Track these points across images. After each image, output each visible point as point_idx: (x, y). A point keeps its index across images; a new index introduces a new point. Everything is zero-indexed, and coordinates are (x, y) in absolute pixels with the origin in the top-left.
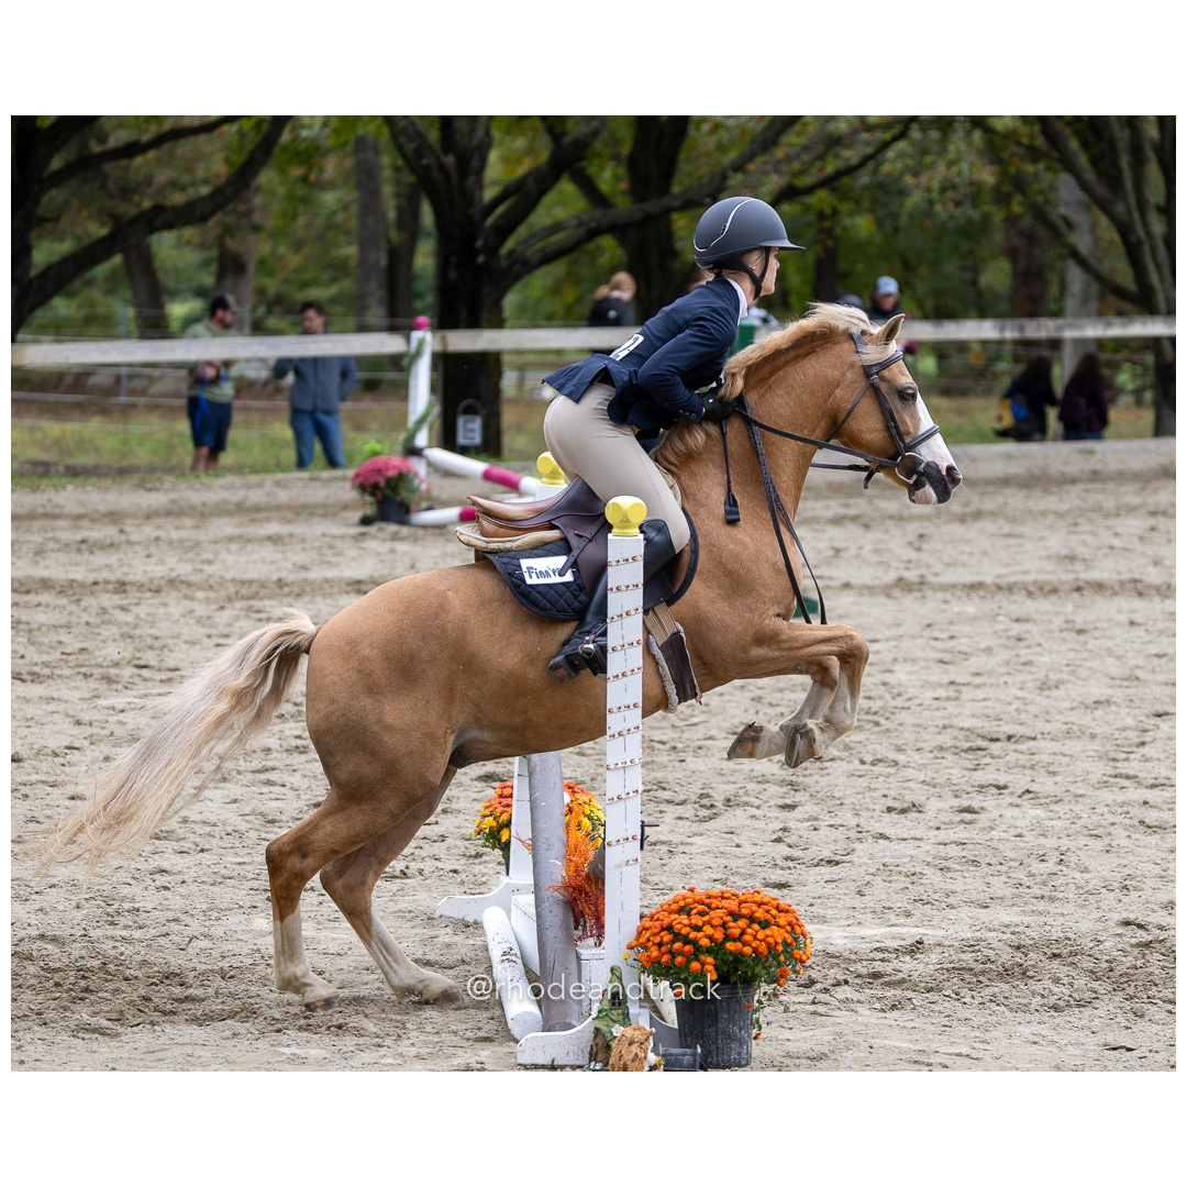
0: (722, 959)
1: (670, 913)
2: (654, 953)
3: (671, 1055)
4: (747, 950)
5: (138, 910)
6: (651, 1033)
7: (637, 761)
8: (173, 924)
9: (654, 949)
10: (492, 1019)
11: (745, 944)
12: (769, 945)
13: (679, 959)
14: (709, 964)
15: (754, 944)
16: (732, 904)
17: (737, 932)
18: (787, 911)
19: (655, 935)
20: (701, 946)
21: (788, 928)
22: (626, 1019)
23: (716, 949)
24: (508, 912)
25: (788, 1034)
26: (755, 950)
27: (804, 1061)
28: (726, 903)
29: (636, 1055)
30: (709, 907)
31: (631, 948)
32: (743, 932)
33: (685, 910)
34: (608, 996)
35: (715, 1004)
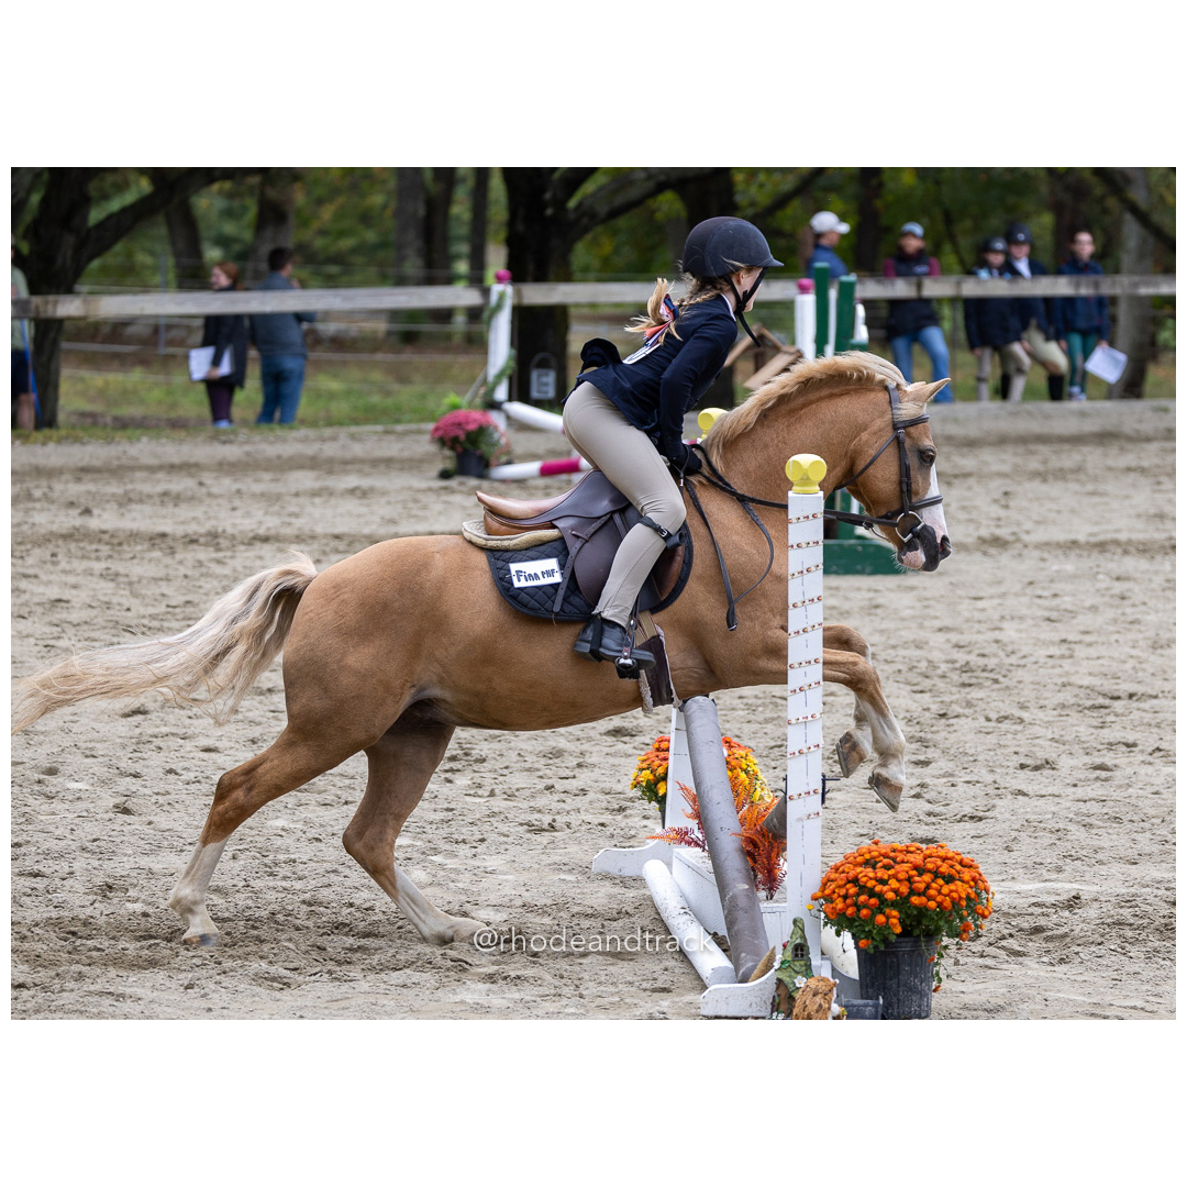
0: (906, 913)
1: (860, 865)
2: (839, 904)
3: (853, 1006)
4: (932, 904)
5: (294, 861)
6: (835, 984)
7: (818, 715)
8: (332, 875)
9: (839, 900)
10: (666, 970)
11: (930, 898)
12: (953, 899)
13: (864, 912)
14: (894, 917)
15: (939, 899)
16: (917, 859)
17: (922, 886)
18: (971, 866)
19: (840, 887)
20: (886, 900)
21: (972, 883)
22: (808, 971)
23: (902, 903)
24: (669, 865)
25: (961, 987)
26: (940, 905)
27: (980, 1013)
28: (911, 857)
29: (820, 1006)
30: (895, 862)
31: (815, 898)
32: (928, 887)
33: (870, 863)
34: (790, 948)
35: (897, 957)
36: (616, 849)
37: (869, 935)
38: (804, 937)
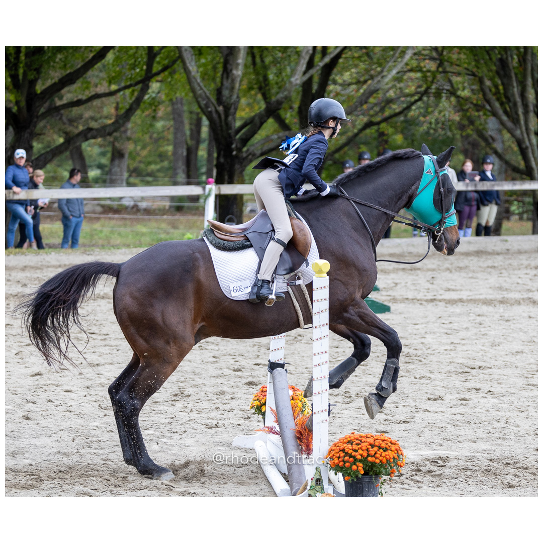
0: (366, 465)
1: (345, 443)
2: (336, 461)
4: (378, 461)
5: (100, 441)
6: (334, 496)
7: (327, 376)
9: (337, 459)
11: (376, 458)
12: (387, 459)
13: (347, 464)
14: (361, 466)
15: (381, 458)
16: (371, 440)
17: (373, 453)
18: (395, 444)
19: (337, 453)
20: (357, 459)
21: (396, 452)
22: (323, 491)
23: (364, 460)
24: (266, 443)
26: (381, 461)
28: (368, 440)
30: (361, 441)
31: (326, 458)
32: (376, 453)
33: (351, 442)
34: (314, 480)
35: (362, 484)
36: (244, 436)
37: (349, 475)
38: (320, 475)
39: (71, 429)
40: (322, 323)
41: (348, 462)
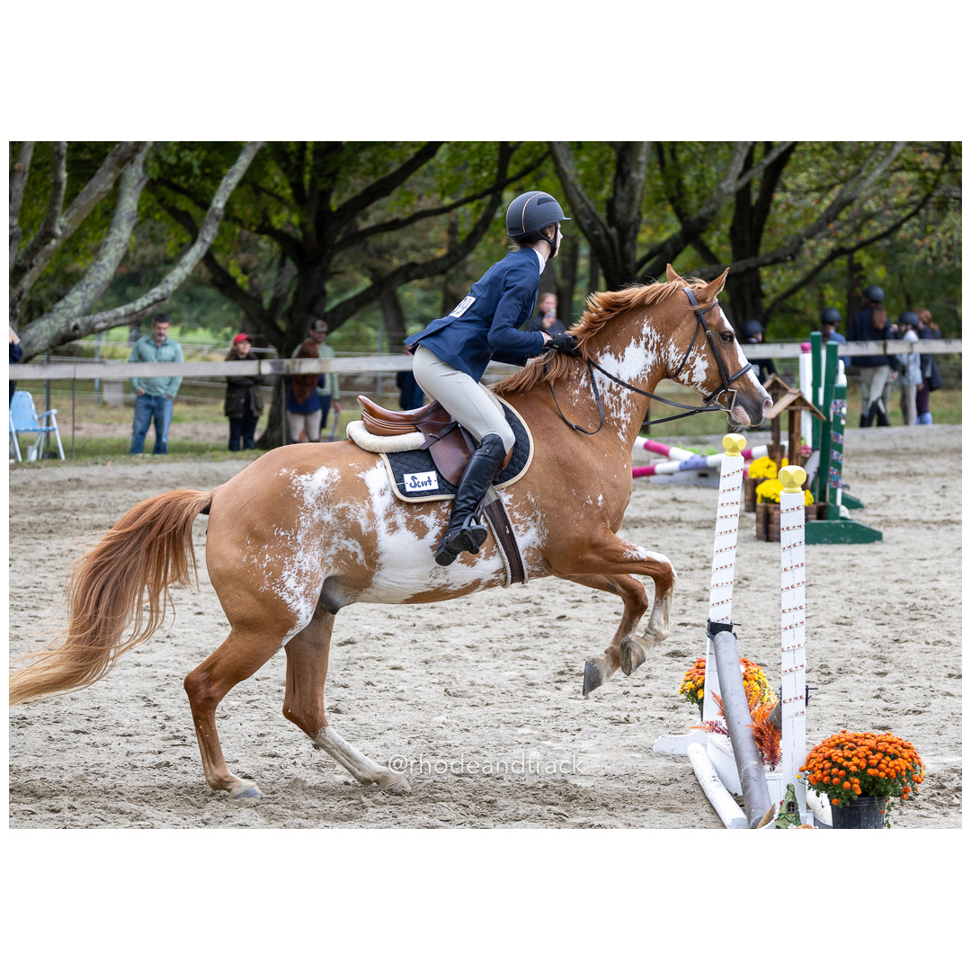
0: (865, 780)
1: (829, 748)
2: (819, 775)
4: (882, 774)
5: (450, 746)
7: (802, 645)
8: (475, 755)
9: (819, 772)
10: (702, 819)
11: (881, 770)
12: (897, 771)
13: (836, 780)
14: (856, 783)
15: (887, 770)
16: (872, 743)
17: (875, 762)
18: (909, 748)
19: (819, 762)
20: (851, 771)
21: (910, 760)
22: (798, 821)
23: (861, 773)
24: (705, 746)
26: (887, 774)
28: (867, 742)
30: (856, 743)
31: (802, 771)
32: (879, 763)
33: (840, 746)
34: (785, 804)
35: (858, 810)
36: (670, 736)
37: (839, 796)
38: (794, 797)
39: (404, 727)
40: (795, 563)
41: (837, 776)
